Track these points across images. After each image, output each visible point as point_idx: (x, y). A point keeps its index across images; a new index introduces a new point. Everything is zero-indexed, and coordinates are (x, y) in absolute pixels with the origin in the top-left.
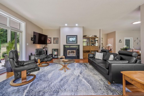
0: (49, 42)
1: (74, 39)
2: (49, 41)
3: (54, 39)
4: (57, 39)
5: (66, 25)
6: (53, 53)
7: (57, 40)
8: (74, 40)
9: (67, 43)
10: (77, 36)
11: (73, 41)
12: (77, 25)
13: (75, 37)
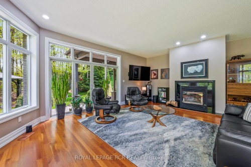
0: (155, 77)
1: (199, 68)
2: (155, 74)
3: (162, 71)
4: (167, 70)
5: (178, 43)
6: (159, 93)
7: (167, 72)
8: (199, 71)
9: (182, 77)
10: (206, 61)
11: (196, 73)
12: (203, 37)
13: (202, 64)
